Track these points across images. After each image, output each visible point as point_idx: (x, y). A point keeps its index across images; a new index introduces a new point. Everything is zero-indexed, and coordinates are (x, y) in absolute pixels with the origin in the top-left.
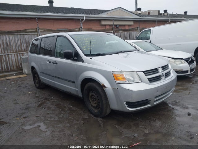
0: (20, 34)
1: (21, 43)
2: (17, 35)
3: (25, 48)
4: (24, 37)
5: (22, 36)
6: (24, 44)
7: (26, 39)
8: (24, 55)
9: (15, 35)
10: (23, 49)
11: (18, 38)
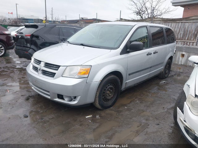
0: (181, 21)
1: (179, 31)
2: (179, 22)
3: (181, 37)
4: (184, 24)
5: (183, 23)
6: (182, 33)
7: (185, 27)
8: (178, 43)
9: (177, 22)
10: (179, 37)
11: (179, 26)
